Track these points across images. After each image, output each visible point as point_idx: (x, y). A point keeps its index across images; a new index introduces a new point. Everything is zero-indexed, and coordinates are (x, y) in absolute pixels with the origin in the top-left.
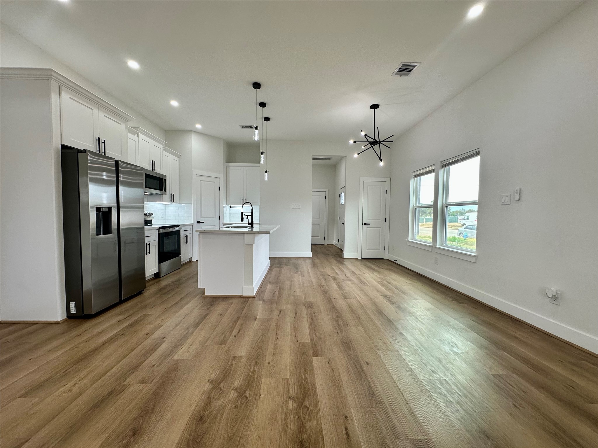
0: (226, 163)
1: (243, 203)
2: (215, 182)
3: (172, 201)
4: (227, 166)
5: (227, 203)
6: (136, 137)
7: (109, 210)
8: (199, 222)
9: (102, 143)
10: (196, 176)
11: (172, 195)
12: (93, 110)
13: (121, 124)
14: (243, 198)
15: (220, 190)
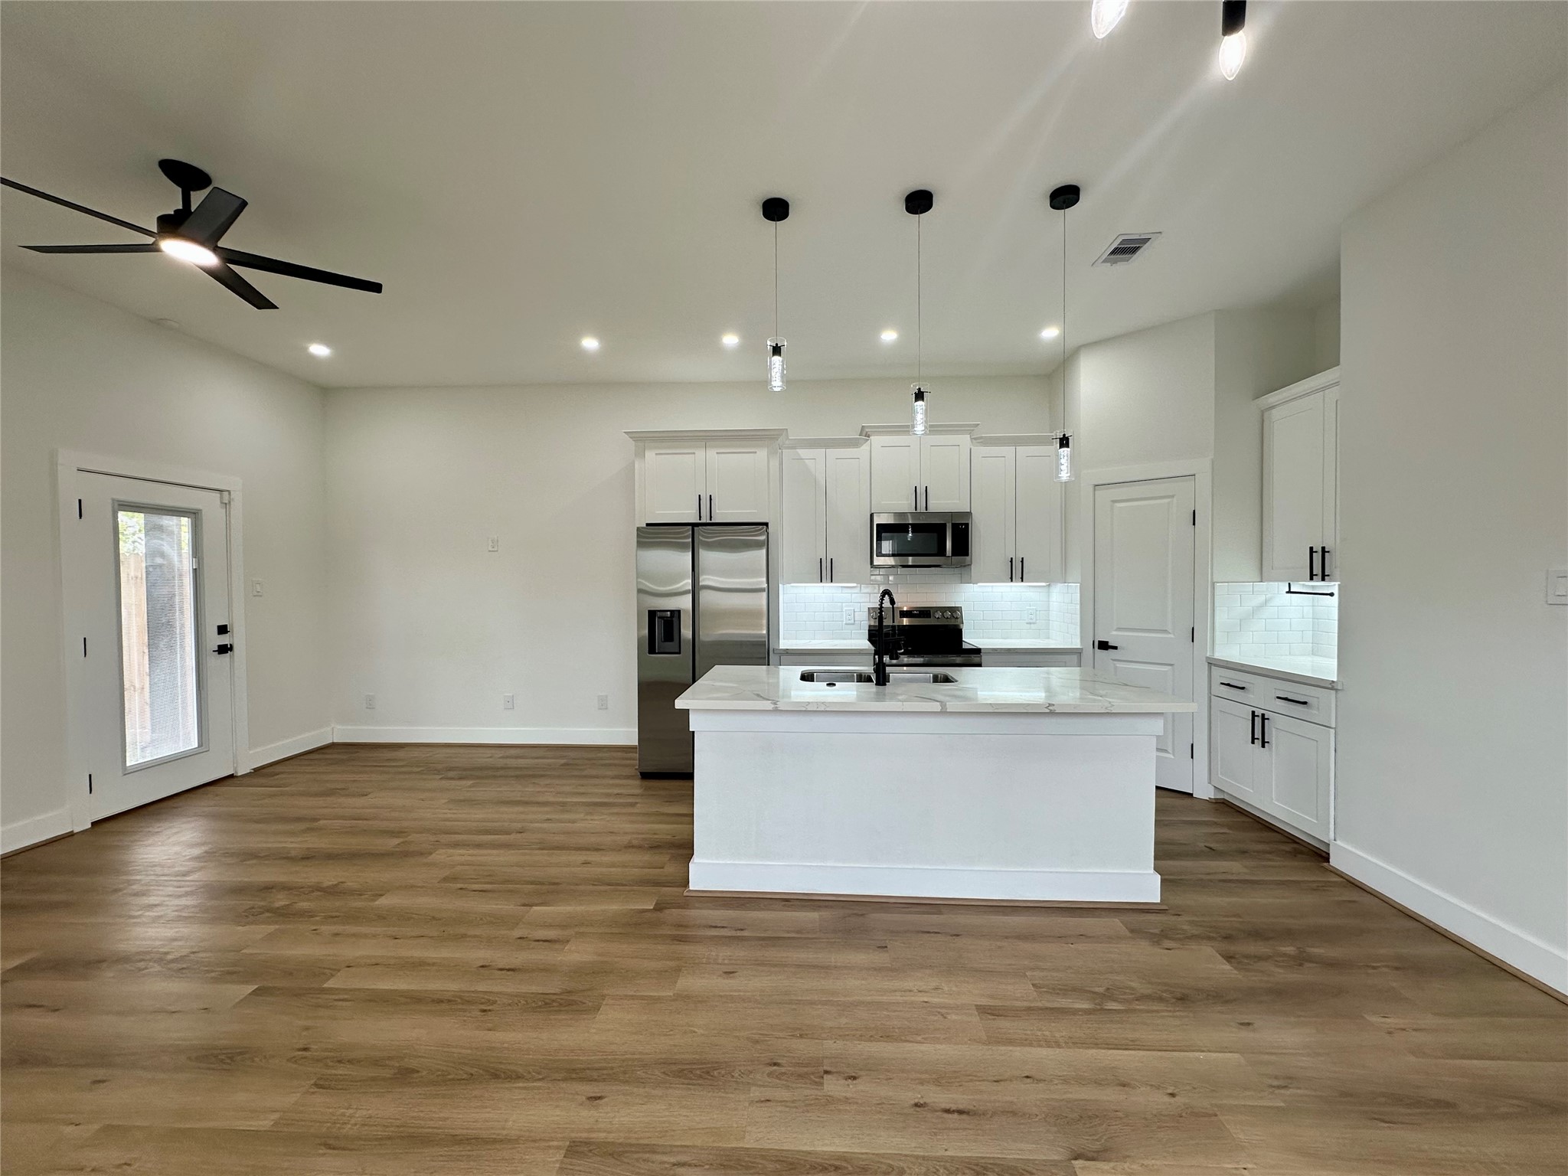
0: (1253, 400)
1: (1317, 569)
2: (1173, 496)
3: (1011, 578)
4: (1263, 412)
5: (1261, 574)
6: (865, 447)
7: (671, 614)
8: (1104, 646)
9: (706, 502)
10: (1095, 490)
11: (1011, 561)
12: (694, 453)
13: (756, 452)
14: (1318, 548)
15: (1194, 524)
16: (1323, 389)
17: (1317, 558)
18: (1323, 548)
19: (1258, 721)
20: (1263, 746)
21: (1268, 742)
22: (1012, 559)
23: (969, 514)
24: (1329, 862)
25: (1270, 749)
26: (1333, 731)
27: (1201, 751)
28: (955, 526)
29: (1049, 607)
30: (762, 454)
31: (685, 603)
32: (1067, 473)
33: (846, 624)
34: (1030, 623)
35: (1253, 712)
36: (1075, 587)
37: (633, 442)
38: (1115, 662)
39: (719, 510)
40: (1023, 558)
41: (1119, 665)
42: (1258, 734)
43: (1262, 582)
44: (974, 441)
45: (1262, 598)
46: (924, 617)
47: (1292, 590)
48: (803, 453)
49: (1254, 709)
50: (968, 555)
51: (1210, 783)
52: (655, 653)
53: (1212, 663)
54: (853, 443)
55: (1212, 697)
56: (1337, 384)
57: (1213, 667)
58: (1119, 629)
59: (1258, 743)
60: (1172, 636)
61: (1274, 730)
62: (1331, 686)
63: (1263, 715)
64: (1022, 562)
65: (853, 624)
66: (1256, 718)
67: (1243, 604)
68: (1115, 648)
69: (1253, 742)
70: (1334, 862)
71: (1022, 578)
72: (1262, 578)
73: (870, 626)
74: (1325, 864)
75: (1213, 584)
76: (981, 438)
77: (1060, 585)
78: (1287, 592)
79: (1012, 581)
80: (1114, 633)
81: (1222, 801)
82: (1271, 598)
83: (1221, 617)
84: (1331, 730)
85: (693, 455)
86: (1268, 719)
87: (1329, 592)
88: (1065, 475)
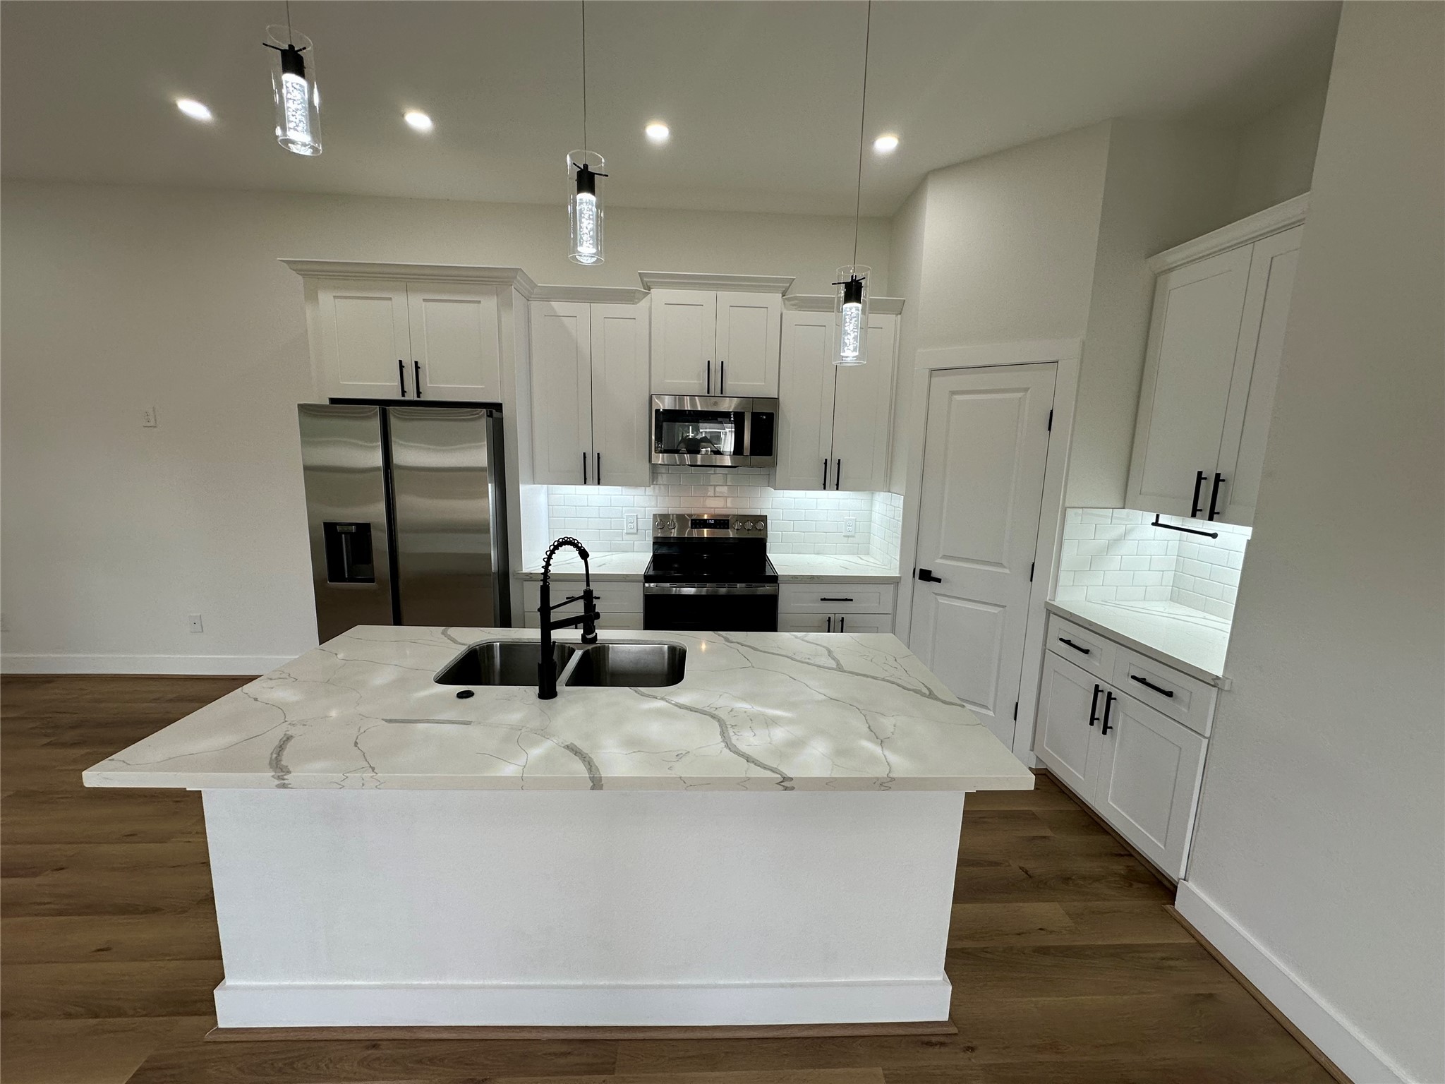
0: (1146, 258)
1: (1205, 502)
2: (1026, 390)
3: (825, 485)
4: (1156, 278)
5: (1125, 501)
6: (644, 304)
7: (357, 529)
8: (926, 575)
9: (411, 371)
10: (931, 376)
11: (826, 463)
12: (390, 299)
13: (479, 302)
14: (1210, 473)
15: (1050, 429)
16: (1253, 240)
17: (1207, 488)
18: (1218, 475)
19: (1102, 699)
20: (1104, 733)
21: (1111, 728)
22: (826, 460)
23: (775, 402)
24: (1174, 904)
25: (1113, 736)
26: (1205, 742)
27: (1027, 712)
28: (756, 417)
29: (871, 519)
30: (489, 304)
31: (375, 512)
32: (855, 350)
33: (627, 534)
34: (848, 536)
35: (1097, 686)
36: (899, 501)
37: (300, 277)
38: (938, 597)
39: (431, 383)
40: (839, 460)
41: (941, 600)
42: (1100, 713)
43: (1124, 508)
44: (786, 302)
45: (1122, 529)
46: (720, 528)
47: (1160, 522)
48: (559, 307)
49: (1098, 682)
50: (771, 455)
51: (1032, 750)
52: (343, 580)
53: (1052, 612)
54: (629, 297)
55: (1047, 650)
56: (1300, 222)
57: (1052, 617)
58: (945, 557)
59: (1098, 725)
60: (1007, 571)
61: (1121, 715)
62: (1214, 682)
63: (1110, 694)
64: (839, 464)
65: (636, 534)
66: (1100, 694)
67: (1097, 536)
68: (939, 580)
69: (1092, 724)
70: (1181, 905)
71: (837, 485)
72: (1124, 504)
73: (656, 538)
74: (1169, 907)
75: (1065, 509)
76: (796, 298)
77: (882, 494)
78: (1153, 524)
79: (825, 488)
80: (939, 561)
81: (1044, 772)
82: (1132, 530)
83: (1070, 553)
84: (1204, 740)
85: (389, 302)
86: (1115, 699)
87: (1211, 532)
88: (850, 354)
